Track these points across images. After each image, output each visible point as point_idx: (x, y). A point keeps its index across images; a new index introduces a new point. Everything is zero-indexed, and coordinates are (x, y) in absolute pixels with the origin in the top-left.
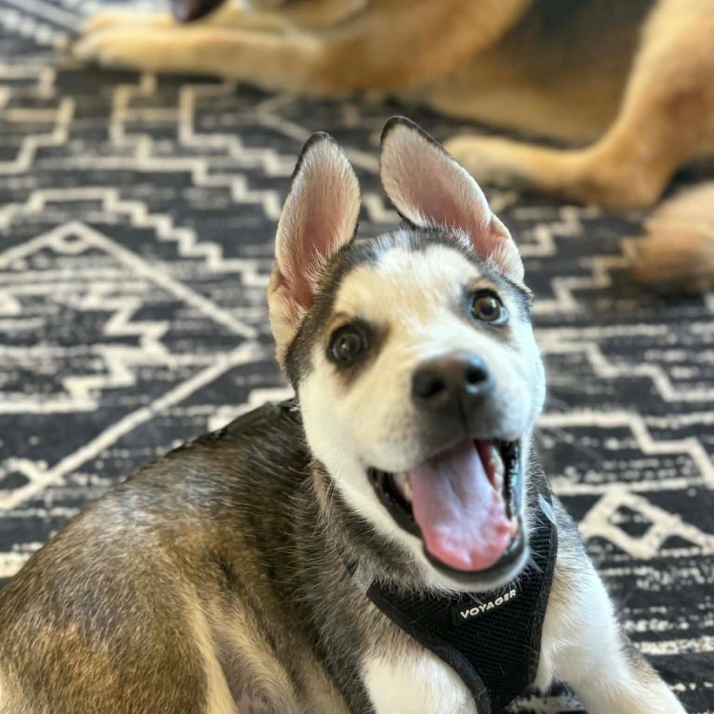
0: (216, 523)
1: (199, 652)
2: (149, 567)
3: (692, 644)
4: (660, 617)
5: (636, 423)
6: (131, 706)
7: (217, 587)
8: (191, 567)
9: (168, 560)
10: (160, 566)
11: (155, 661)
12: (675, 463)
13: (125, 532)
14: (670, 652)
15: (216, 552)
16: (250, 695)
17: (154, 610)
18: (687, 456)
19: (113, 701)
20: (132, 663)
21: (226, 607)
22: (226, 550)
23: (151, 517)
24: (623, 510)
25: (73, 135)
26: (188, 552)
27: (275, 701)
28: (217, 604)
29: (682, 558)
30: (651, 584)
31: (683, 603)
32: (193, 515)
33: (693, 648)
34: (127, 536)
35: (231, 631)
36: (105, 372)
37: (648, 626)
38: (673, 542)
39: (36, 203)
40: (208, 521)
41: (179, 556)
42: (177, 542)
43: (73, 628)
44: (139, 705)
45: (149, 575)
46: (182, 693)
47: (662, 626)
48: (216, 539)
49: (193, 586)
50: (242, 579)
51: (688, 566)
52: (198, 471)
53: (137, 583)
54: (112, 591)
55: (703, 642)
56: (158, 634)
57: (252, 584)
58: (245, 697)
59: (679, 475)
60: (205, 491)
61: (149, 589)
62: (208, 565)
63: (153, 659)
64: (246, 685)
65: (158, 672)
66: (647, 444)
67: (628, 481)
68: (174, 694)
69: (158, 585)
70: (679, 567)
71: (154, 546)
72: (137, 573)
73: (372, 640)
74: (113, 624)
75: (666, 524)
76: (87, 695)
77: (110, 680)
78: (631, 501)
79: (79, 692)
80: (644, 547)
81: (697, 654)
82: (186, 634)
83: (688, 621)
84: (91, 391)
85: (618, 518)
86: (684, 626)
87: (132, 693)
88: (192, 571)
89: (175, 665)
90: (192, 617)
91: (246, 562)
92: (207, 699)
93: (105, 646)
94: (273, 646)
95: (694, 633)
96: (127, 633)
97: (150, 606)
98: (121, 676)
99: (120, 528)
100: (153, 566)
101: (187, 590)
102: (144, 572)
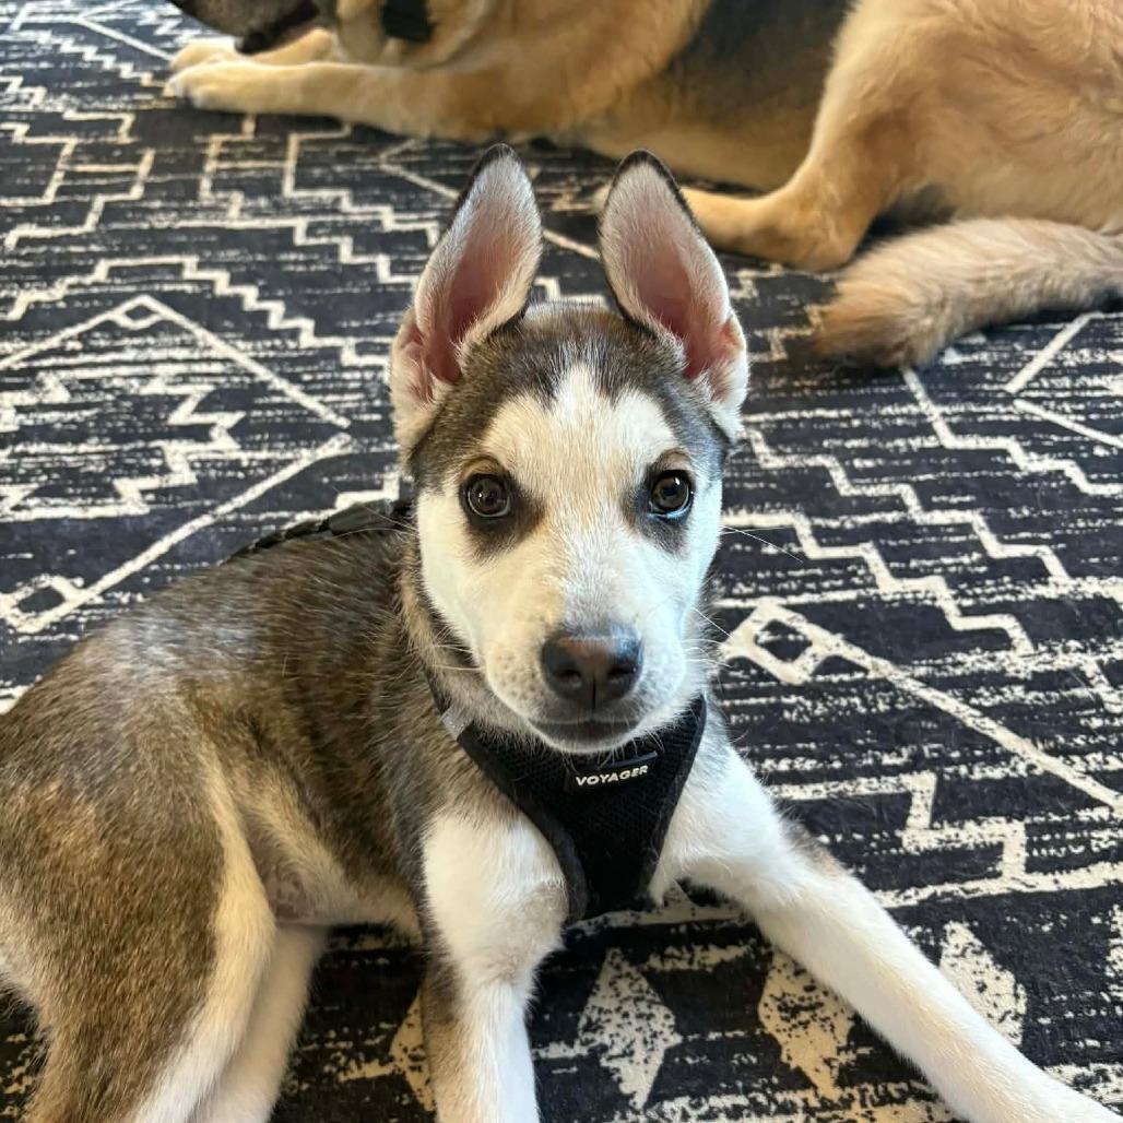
0: (251, 676)
1: (215, 823)
2: (158, 719)
3: (844, 786)
4: (808, 754)
5: (802, 525)
6: (122, 885)
7: (244, 754)
8: (214, 724)
9: (184, 711)
10: (174, 717)
11: (154, 833)
12: (844, 571)
13: (132, 672)
14: (816, 797)
15: (245, 711)
16: (279, 879)
17: (160, 769)
18: (860, 562)
19: (98, 878)
20: (126, 833)
21: (255, 777)
22: (260, 710)
23: (172, 658)
24: (774, 627)
25: (149, 188)
26: (211, 707)
27: (306, 888)
28: (242, 774)
29: (842, 683)
30: (800, 715)
31: (839, 739)
32: (222, 665)
33: (846, 790)
34: (135, 677)
35: (260, 807)
36: (164, 470)
37: (791, 766)
38: (833, 664)
39: (101, 271)
40: (239, 674)
41: (200, 710)
42: (199, 693)
43: (53, 787)
44: (132, 884)
45: (157, 728)
46: (188, 871)
47: (809, 765)
48: (248, 697)
49: (213, 746)
50: (279, 744)
51: (848, 694)
52: (235, 606)
53: (140, 737)
54: (105, 744)
55: (859, 784)
56: (162, 800)
57: (292, 750)
58: (273, 880)
59: (848, 586)
60: (240, 633)
61: (154, 745)
62: (234, 727)
63: (152, 830)
64: (274, 868)
65: (158, 844)
66: (812, 550)
67: (784, 594)
68: (178, 873)
69: (170, 740)
70: (837, 695)
71: (168, 693)
72: (142, 724)
73: (451, 794)
74: (106, 783)
75: (825, 643)
76: (66, 870)
77: (96, 852)
78: (785, 617)
79: (56, 866)
80: (795, 672)
81: (848, 798)
82: (199, 801)
83: (842, 759)
84: (144, 492)
85: (766, 637)
86: (837, 765)
87: (124, 869)
88: (213, 729)
89: (182, 836)
90: (207, 780)
91: (283, 724)
92: (222, 877)
93: (91, 810)
94: (318, 824)
95: (848, 774)
96: (122, 796)
97: (154, 766)
98: (111, 848)
99: (128, 666)
100: (164, 718)
101: (205, 750)
102: (152, 723)
